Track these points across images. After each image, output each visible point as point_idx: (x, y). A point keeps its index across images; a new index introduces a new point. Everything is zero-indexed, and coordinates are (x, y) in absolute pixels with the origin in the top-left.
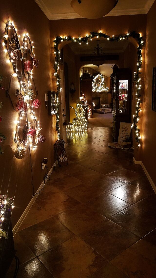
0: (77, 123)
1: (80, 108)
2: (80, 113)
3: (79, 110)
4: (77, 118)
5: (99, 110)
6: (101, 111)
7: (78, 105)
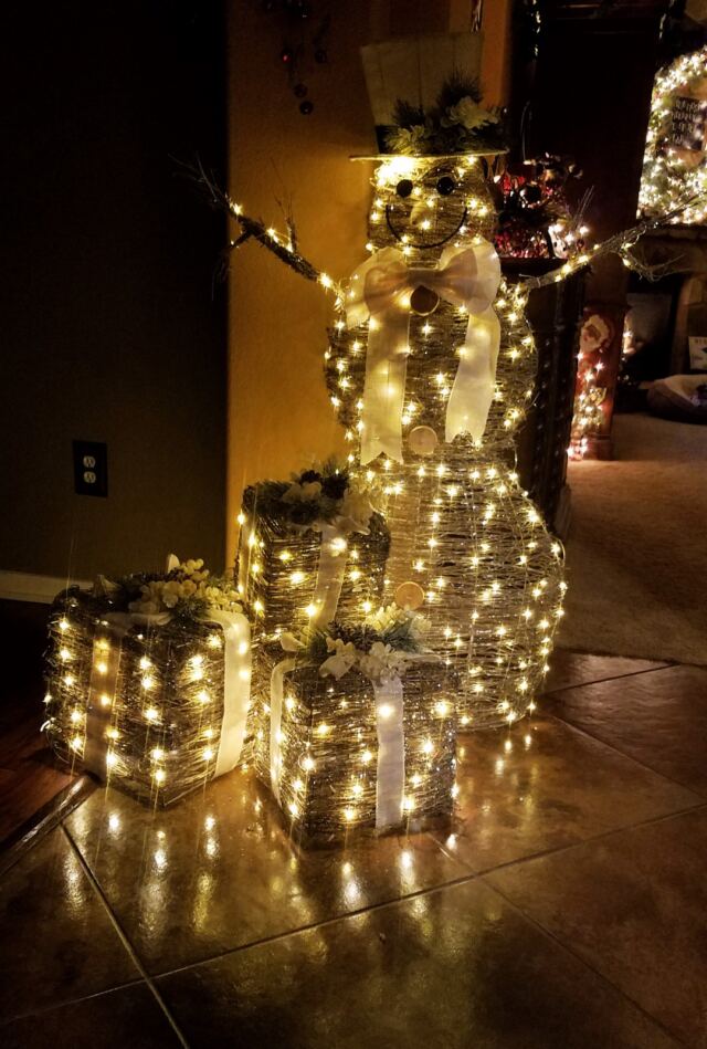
0: (312, 610)
1: (430, 246)
2: (416, 376)
3: (404, 300)
4: (336, 486)
5: (665, 387)
6: (681, 393)
7: (401, 166)
